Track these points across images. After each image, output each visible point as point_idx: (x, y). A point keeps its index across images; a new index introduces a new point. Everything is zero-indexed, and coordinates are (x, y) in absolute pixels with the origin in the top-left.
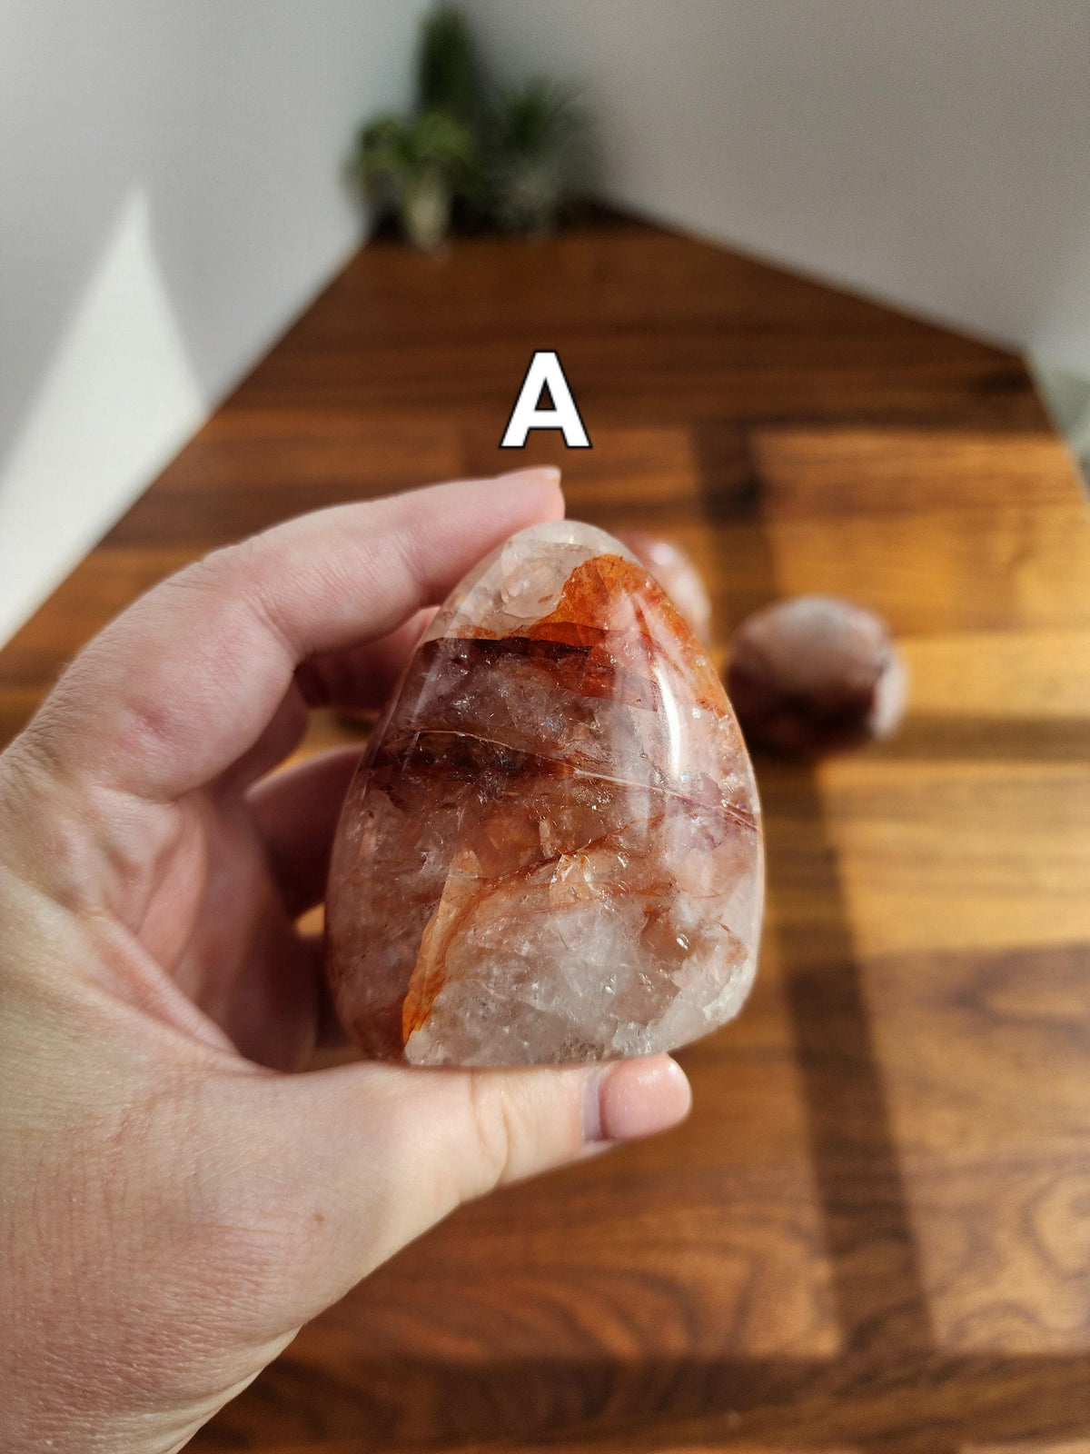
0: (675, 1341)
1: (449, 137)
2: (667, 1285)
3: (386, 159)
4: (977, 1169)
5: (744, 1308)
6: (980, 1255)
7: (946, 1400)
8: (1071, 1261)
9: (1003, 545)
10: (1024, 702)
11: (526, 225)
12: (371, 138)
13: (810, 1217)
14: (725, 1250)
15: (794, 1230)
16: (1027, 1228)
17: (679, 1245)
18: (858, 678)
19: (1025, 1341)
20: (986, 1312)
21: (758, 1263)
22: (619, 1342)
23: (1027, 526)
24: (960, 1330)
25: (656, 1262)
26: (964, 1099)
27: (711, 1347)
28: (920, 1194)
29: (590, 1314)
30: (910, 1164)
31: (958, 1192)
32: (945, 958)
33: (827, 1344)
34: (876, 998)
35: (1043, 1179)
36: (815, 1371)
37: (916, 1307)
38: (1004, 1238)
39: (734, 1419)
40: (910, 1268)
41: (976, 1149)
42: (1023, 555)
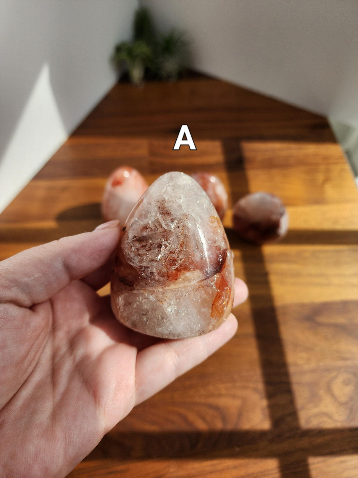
0: (219, 425)
1: (143, 49)
2: (216, 408)
3: (124, 56)
4: (313, 371)
5: (240, 415)
6: (314, 398)
7: (304, 443)
8: (343, 399)
9: (320, 177)
10: (327, 226)
11: (169, 77)
12: (119, 49)
13: (260, 386)
14: (234, 396)
15: (255, 390)
16: (329, 390)
17: (220, 395)
18: (274, 217)
19: (329, 424)
20: (316, 415)
21: (244, 400)
22: (201, 426)
23: (328, 171)
24: (308, 421)
25: (213, 401)
26: (308, 349)
27: (230, 427)
28: (295, 379)
29: (192, 417)
30: (292, 370)
31: (307, 378)
32: (302, 306)
33: (266, 425)
34: (281, 318)
35: (334, 374)
36: (262, 434)
37: (294, 414)
38: (322, 392)
39: (237, 449)
40: (292, 402)
41: (313, 365)
42: (327, 180)
